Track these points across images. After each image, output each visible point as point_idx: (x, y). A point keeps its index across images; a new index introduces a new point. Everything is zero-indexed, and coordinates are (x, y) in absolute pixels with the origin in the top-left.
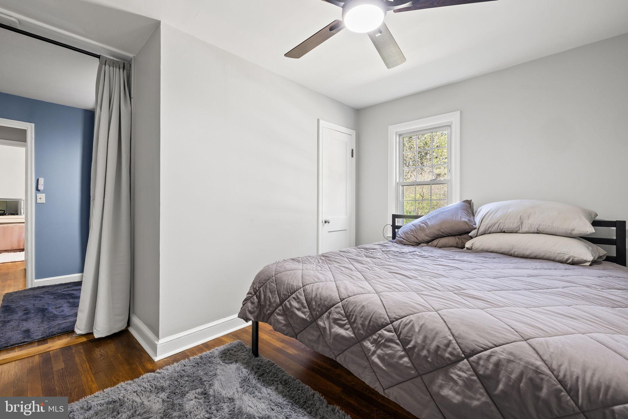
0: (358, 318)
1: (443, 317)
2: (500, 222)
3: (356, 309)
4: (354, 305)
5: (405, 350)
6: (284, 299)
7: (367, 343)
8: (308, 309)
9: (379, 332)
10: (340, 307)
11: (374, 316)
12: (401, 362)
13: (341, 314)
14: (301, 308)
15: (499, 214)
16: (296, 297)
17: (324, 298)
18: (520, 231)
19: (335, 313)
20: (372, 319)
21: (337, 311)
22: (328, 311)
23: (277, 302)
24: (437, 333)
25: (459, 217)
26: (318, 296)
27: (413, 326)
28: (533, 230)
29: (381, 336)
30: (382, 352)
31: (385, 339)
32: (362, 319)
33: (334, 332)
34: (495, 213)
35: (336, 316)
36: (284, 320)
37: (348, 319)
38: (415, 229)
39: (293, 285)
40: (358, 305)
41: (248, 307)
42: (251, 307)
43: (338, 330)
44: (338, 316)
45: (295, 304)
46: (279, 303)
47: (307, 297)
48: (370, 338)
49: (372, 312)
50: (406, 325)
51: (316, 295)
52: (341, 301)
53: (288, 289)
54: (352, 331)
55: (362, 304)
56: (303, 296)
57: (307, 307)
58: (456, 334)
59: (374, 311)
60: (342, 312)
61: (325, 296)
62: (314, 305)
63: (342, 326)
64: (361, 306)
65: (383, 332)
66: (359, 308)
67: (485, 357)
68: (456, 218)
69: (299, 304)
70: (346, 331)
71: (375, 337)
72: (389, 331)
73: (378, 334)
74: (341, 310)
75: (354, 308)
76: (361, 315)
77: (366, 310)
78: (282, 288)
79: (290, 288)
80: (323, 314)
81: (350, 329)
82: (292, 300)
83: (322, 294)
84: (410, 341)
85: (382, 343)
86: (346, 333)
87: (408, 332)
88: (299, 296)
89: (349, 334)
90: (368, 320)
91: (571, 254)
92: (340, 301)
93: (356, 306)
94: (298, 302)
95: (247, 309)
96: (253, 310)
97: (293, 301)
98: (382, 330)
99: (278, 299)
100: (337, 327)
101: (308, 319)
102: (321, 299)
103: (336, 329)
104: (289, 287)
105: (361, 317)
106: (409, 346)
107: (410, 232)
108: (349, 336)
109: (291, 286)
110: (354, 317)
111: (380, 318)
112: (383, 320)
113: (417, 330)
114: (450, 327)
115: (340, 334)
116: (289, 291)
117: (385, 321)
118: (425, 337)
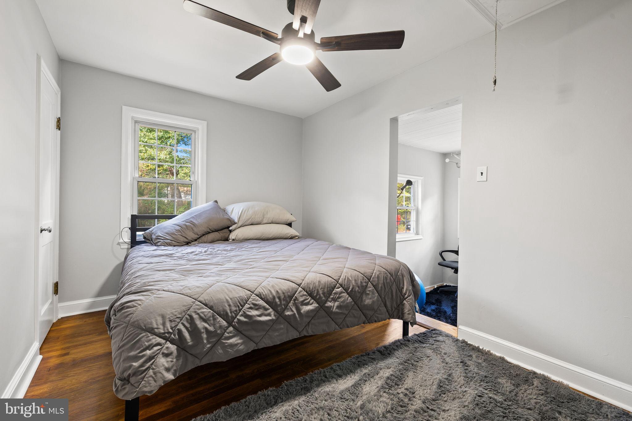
0: (320, 290)
1: (352, 268)
2: (252, 217)
3: (315, 286)
4: (312, 283)
5: (348, 294)
6: (234, 316)
7: (328, 304)
8: (271, 309)
9: (334, 292)
10: (302, 291)
11: (328, 284)
12: (348, 301)
13: (305, 295)
14: (263, 312)
15: (251, 212)
16: (252, 306)
17: (285, 290)
18: (262, 223)
19: (300, 297)
20: (328, 286)
21: (301, 295)
22: (293, 300)
23: (224, 325)
24: (358, 276)
25: (222, 215)
26: (280, 291)
27: (348, 278)
28: (270, 221)
29: (335, 293)
30: (338, 303)
31: (339, 293)
32: (322, 290)
33: (304, 312)
34: (248, 211)
35: (301, 299)
36: (240, 339)
37: (310, 296)
38: (181, 229)
39: (241, 296)
40: (315, 282)
41: (163, 365)
42: (167, 362)
43: (306, 309)
44: (303, 298)
45: (254, 313)
46: (227, 325)
47: (266, 299)
48: (329, 299)
49: (326, 282)
50: (345, 279)
51: (277, 292)
52: (300, 286)
53: (237, 303)
54: (316, 303)
55: (317, 280)
56: (260, 301)
57: (270, 307)
58: (363, 273)
59: (327, 280)
60: (305, 293)
61: (286, 289)
62: (278, 302)
63: (307, 304)
64: (317, 282)
65: (336, 290)
66: (317, 284)
67: (374, 277)
68: (219, 216)
69: (260, 310)
70: (312, 305)
71: (332, 297)
72: (338, 288)
73: (333, 293)
74: (304, 292)
75: (313, 285)
76: (320, 288)
77: (322, 282)
78: (225, 306)
79: (239, 302)
80: (288, 304)
81: (314, 302)
82: (248, 311)
83: (282, 289)
84: (350, 287)
85: (338, 297)
86: (313, 306)
87: (347, 283)
88: (257, 303)
89: (315, 306)
90: (326, 288)
91: (291, 234)
92: (298, 287)
93: (314, 283)
94: (257, 309)
95: (163, 368)
96: (172, 363)
97: (250, 312)
98: (335, 289)
99: (224, 321)
100: (305, 306)
101: (274, 318)
102: (284, 293)
103: (304, 309)
104: (237, 300)
105: (321, 289)
106: (350, 290)
107: (176, 232)
108: (315, 307)
109: (240, 299)
110: (316, 291)
111: (332, 283)
112: (334, 283)
113: (350, 278)
114: (359, 271)
115: (309, 310)
116: (239, 305)
117: (335, 283)
118: (355, 280)
